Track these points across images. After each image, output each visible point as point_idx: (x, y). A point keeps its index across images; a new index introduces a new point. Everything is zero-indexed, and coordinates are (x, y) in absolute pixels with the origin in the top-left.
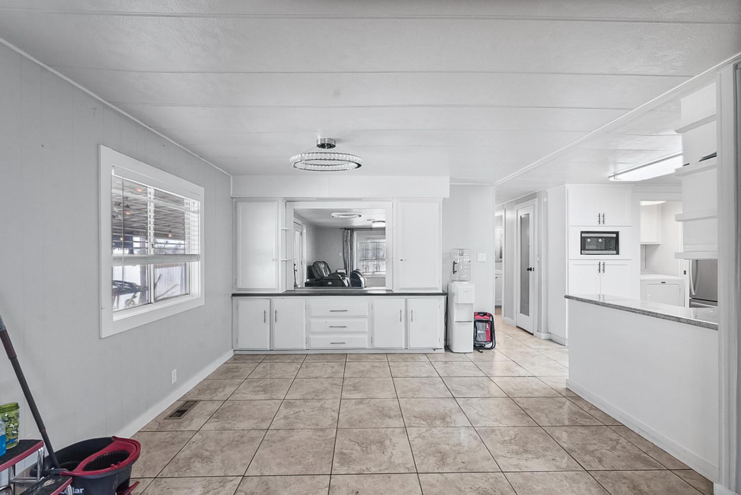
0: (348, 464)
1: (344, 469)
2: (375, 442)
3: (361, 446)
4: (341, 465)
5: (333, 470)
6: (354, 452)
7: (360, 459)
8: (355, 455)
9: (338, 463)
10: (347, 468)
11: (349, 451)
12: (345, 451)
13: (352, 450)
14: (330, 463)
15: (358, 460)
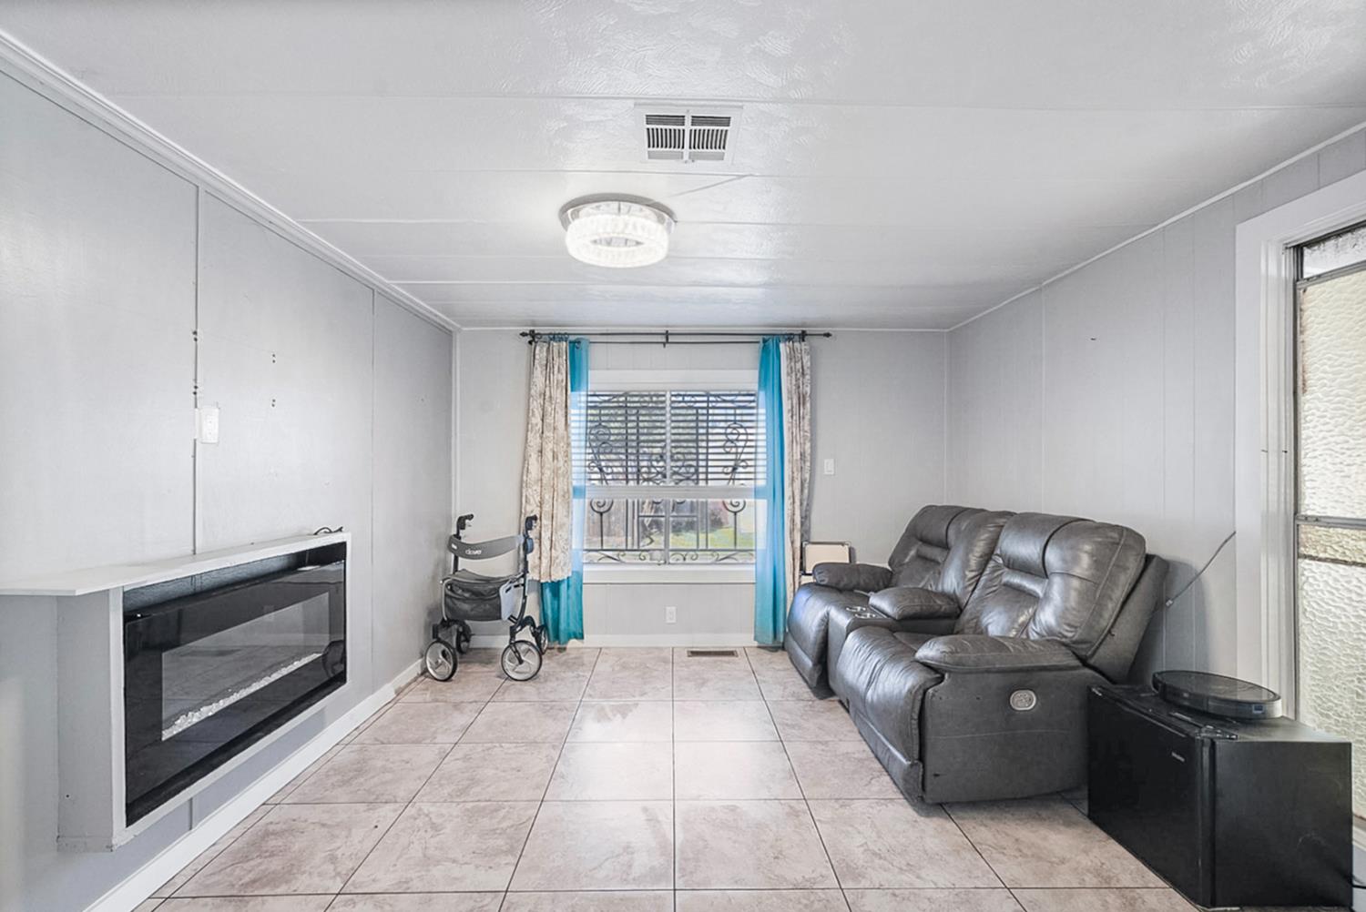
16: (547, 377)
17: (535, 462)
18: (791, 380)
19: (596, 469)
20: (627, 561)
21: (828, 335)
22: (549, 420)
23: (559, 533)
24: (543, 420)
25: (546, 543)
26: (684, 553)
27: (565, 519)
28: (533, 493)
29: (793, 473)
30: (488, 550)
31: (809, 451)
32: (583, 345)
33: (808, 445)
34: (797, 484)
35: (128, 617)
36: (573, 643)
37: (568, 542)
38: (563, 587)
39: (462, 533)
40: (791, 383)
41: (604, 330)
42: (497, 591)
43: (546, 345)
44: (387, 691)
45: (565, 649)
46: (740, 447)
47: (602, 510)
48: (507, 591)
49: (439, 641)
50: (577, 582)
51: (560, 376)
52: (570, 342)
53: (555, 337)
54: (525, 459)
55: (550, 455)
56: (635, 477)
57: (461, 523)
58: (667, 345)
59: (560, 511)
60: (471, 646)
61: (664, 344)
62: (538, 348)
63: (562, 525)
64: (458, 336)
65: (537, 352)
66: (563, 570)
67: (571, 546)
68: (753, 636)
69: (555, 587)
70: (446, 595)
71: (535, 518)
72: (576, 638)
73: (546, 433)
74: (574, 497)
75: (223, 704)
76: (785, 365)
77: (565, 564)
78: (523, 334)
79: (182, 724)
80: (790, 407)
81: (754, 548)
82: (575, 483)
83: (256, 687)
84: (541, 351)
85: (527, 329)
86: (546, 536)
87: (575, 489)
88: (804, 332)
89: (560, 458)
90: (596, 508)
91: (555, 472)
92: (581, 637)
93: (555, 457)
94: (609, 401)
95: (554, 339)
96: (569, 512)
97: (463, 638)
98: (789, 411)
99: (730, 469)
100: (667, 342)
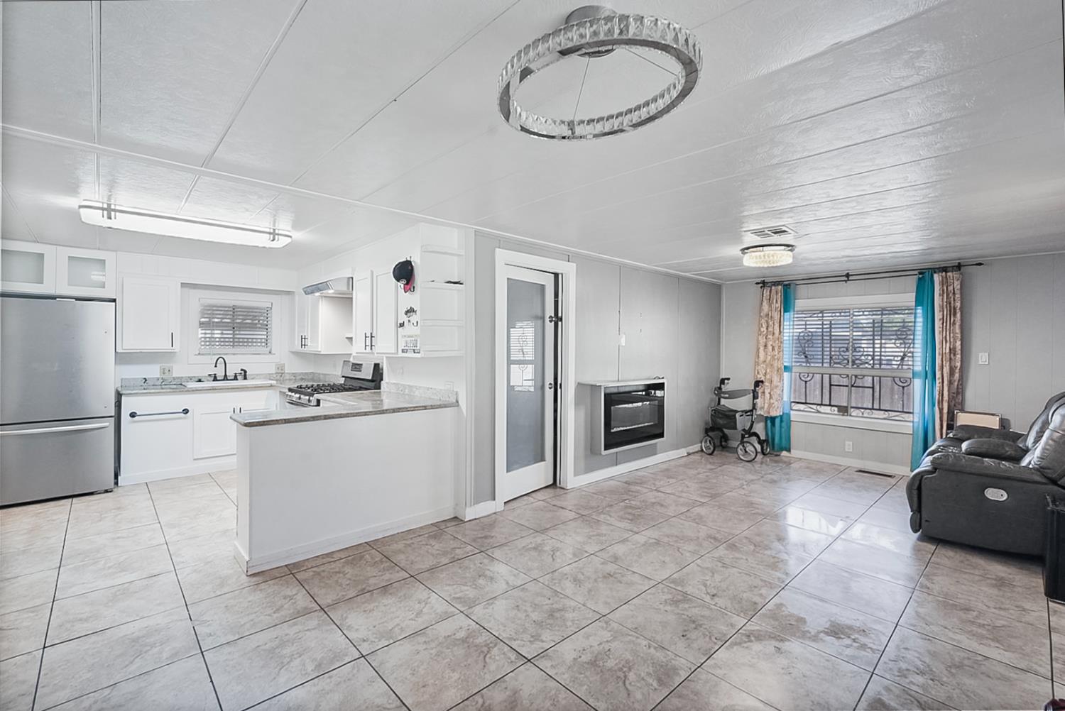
0: (667, 665)
1: (677, 663)
2: (599, 669)
3: (625, 676)
4: (677, 669)
5: (693, 670)
6: (643, 674)
7: (645, 661)
8: (647, 670)
9: (678, 674)
10: (673, 661)
11: (648, 680)
12: (655, 684)
13: (643, 679)
14: (690, 680)
15: (649, 662)
16: (770, 305)
17: (763, 352)
18: (943, 299)
19: (803, 356)
20: (823, 411)
21: (980, 264)
22: (770, 329)
23: (775, 390)
24: (767, 329)
25: (767, 395)
26: (862, 410)
27: (779, 384)
28: (762, 369)
29: (942, 362)
30: (733, 395)
31: (960, 347)
32: (792, 286)
33: (958, 343)
34: (946, 370)
35: (605, 395)
36: (784, 453)
37: (781, 396)
38: (777, 421)
39: (723, 386)
40: (943, 301)
41: (805, 276)
42: (735, 416)
43: (769, 288)
44: (683, 452)
45: (779, 455)
46: (908, 343)
47: (807, 380)
48: (741, 416)
49: (708, 435)
50: (785, 419)
51: (778, 305)
52: (784, 285)
53: (776, 284)
54: (758, 350)
55: (770, 348)
56: (829, 361)
57: (722, 381)
58: (848, 282)
59: (775, 379)
60: (729, 445)
61: (846, 281)
62: (765, 291)
63: (777, 387)
64: (724, 288)
65: (765, 292)
66: (776, 411)
67: (782, 399)
68: (909, 469)
69: (773, 419)
70: (712, 415)
71: (762, 382)
72: (786, 450)
73: (769, 336)
74: (785, 371)
75: (625, 428)
76: (939, 288)
77: (778, 408)
78: (758, 283)
79: (615, 430)
80: (941, 317)
81: (912, 411)
82: (785, 364)
83: (634, 427)
84: (766, 292)
85: (759, 280)
86: (767, 391)
87: (786, 367)
88: (959, 263)
89: (776, 350)
90: (803, 378)
91: (773, 357)
92: (789, 450)
93: (773, 349)
94: (810, 317)
95: (774, 285)
96: (781, 379)
97: (723, 440)
98: (940, 320)
99: (900, 358)
100: (849, 280)
